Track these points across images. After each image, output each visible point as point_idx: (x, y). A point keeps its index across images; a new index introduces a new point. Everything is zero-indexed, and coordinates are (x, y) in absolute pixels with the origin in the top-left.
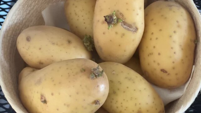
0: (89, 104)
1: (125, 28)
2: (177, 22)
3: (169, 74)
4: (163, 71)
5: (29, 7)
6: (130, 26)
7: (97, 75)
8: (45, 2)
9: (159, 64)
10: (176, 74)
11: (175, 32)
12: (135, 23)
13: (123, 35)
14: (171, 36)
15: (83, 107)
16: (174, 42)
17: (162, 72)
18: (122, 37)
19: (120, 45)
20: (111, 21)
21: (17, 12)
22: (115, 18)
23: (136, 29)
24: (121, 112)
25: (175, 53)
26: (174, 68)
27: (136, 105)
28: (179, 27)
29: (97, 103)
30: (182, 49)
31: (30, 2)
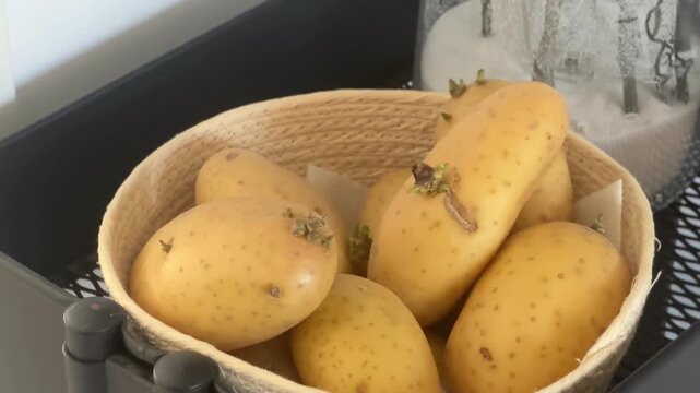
0: (253, 285)
1: (449, 211)
2: (582, 261)
3: (494, 367)
4: (486, 353)
5: (288, 137)
6: (461, 210)
7: (310, 230)
8: (332, 160)
9: (483, 333)
10: (512, 375)
11: (561, 276)
12: (475, 209)
13: (437, 224)
14: (545, 280)
15: (236, 284)
16: (546, 295)
17: (481, 356)
18: (431, 229)
19: (417, 250)
20: (423, 175)
21: (251, 123)
22: (438, 176)
23: (474, 227)
24: (322, 369)
25: (533, 319)
26: (512, 356)
27: (364, 365)
28: (578, 271)
29: (273, 291)
30: (558, 324)
31: (295, 128)
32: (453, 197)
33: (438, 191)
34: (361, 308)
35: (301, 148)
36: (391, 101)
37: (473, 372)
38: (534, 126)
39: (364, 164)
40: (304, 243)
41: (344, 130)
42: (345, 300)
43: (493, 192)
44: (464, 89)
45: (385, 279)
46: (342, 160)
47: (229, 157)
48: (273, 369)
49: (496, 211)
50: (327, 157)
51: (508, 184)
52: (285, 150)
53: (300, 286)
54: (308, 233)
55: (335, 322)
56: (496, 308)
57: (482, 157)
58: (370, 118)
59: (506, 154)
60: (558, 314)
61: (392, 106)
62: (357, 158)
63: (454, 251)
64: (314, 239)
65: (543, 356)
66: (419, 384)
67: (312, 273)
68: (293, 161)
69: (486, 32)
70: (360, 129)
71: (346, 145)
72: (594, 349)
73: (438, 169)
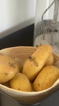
0: (3, 73)
1: (34, 63)
3: (40, 87)
4: (39, 84)
6: (36, 63)
9: (38, 81)
10: (42, 88)
11: (50, 73)
12: (38, 63)
13: (32, 65)
14: (48, 74)
15: (1, 73)
16: (48, 76)
19: (29, 69)
20: (30, 58)
21: (7, 51)
22: (32, 58)
23: (37, 66)
24: (14, 86)
25: (46, 79)
26: (42, 85)
27: (20, 85)
28: (53, 72)
29: (6, 74)
30: (50, 80)
31: (13, 52)
32: (35, 61)
33: (32, 60)
34: (20, 77)
35: (14, 55)
36: (28, 48)
37: (37, 87)
38: (47, 51)
39: (24, 58)
40: (11, 67)
41: (21, 52)
42: (18, 76)
43: (40, 60)
44: (38, 46)
45: (25, 74)
46: (20, 57)
47: (2, 56)
48: (7, 86)
49: (41, 63)
50: (18, 57)
51: (43, 59)
52: (12, 55)
53: (10, 73)
54: (12, 65)
55: (16, 79)
56: (40, 78)
57: (39, 55)
58: (25, 51)
59: (43, 55)
60: (50, 79)
61: (28, 49)
62: (23, 57)
63: (35, 69)
64: (13, 66)
65: (47, 85)
66: (28, 89)
67: (12, 71)
68: (13, 57)
69: (44, 39)
70: (23, 52)
71: (21, 55)
72: (54, 84)
73: (33, 57)
